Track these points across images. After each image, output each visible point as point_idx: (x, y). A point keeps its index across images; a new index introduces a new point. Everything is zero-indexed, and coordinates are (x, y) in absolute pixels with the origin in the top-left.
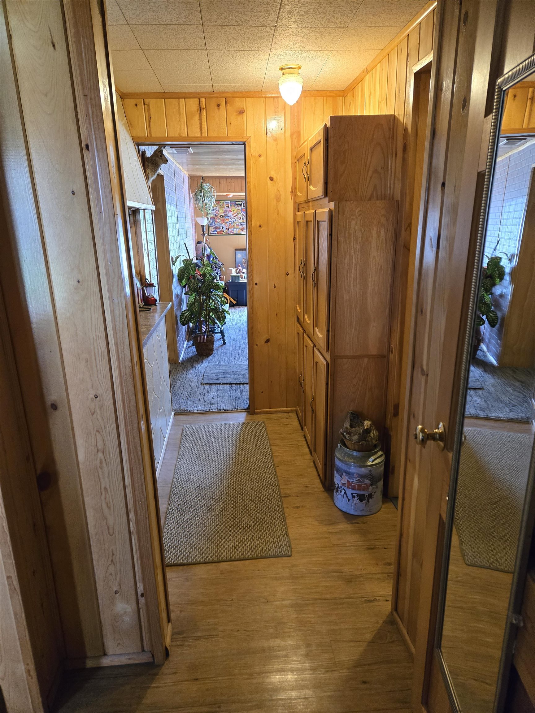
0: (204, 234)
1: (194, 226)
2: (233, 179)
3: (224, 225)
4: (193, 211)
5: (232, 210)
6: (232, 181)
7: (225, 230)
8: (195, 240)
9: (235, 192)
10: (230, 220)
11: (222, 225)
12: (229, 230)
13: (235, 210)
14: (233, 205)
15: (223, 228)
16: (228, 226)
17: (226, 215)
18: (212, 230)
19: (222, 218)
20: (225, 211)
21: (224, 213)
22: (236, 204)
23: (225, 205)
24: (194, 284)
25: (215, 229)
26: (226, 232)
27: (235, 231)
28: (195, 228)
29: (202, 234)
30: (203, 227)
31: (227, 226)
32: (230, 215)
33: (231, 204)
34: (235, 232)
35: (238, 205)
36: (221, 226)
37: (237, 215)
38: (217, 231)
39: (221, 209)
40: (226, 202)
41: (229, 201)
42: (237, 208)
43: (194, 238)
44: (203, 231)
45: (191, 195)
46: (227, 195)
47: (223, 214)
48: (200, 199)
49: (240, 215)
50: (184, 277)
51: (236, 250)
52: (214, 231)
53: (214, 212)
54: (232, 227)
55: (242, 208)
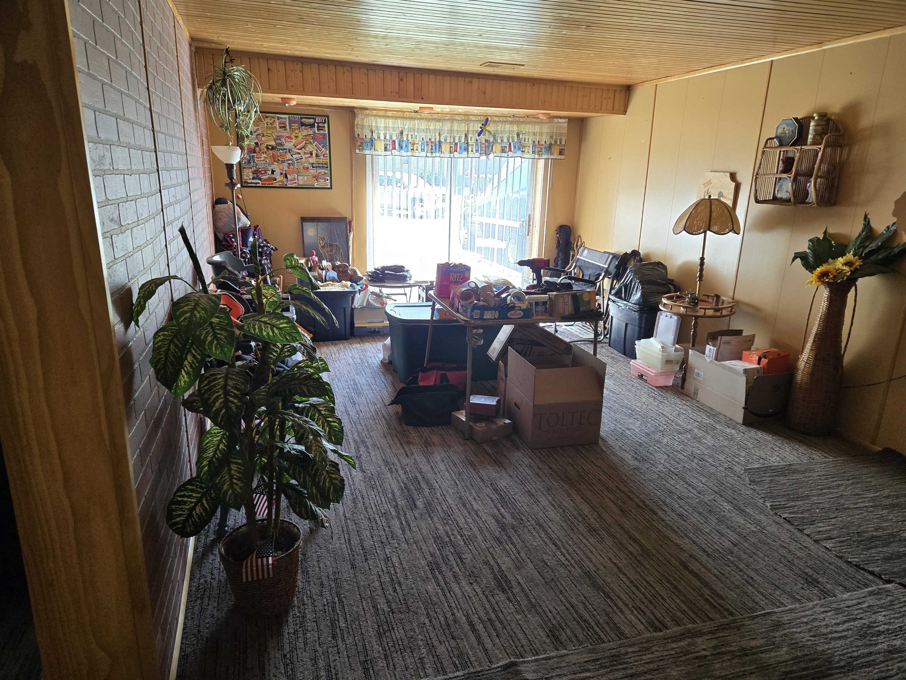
0: (232, 185)
1: (207, 166)
2: (300, 64)
3: (275, 166)
4: (204, 130)
5: (293, 136)
6: (299, 67)
7: (279, 178)
8: (210, 197)
9: (304, 92)
10: (289, 156)
11: (273, 167)
12: (286, 177)
13: (300, 137)
14: (295, 126)
15: (273, 172)
16: (286, 168)
17: (281, 144)
18: (248, 175)
19: (271, 152)
20: (278, 138)
21: (275, 140)
22: (303, 124)
23: (277, 124)
24: (227, 393)
25: (257, 173)
26: (281, 181)
27: (302, 180)
28: (210, 168)
29: (227, 185)
30: (230, 167)
31: (283, 170)
32: (288, 145)
33: (291, 122)
34: (301, 183)
35: (306, 125)
36: (270, 168)
37: (304, 147)
38: (260, 179)
39: (269, 132)
40: (279, 118)
41: (287, 116)
42: (305, 133)
43: (209, 192)
44: (231, 178)
45: (199, 91)
46: (285, 101)
47: (273, 143)
48: (223, 101)
49: (309, 148)
50: (182, 366)
51: (304, 220)
52: (254, 178)
53: (254, 136)
54: (293, 172)
55: (315, 133)
